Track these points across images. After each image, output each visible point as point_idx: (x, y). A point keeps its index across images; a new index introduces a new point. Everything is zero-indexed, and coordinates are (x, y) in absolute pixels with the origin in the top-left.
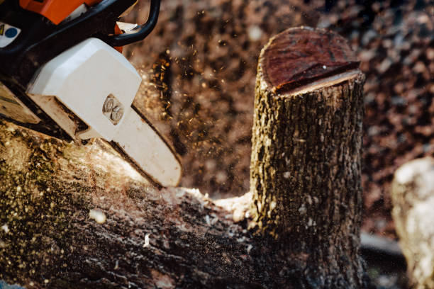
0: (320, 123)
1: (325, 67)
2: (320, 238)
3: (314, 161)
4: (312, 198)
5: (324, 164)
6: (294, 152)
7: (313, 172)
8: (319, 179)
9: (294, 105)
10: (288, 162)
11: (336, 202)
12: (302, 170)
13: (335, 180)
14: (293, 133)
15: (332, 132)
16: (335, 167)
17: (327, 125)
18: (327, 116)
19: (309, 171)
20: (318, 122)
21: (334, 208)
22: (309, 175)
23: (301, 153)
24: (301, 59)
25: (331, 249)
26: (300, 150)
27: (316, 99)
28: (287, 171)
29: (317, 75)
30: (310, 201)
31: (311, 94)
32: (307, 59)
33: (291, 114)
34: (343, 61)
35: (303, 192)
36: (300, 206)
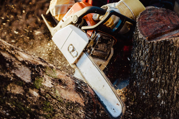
0: (171, 55)
1: (169, 27)
2: (167, 109)
3: (166, 73)
4: (164, 91)
5: (171, 74)
6: (157, 69)
7: (165, 78)
8: (168, 81)
9: (158, 46)
10: (153, 74)
11: (175, 92)
12: (160, 78)
13: (175, 82)
14: (157, 60)
15: (176, 59)
16: (176, 76)
17: (174, 55)
18: (174, 51)
19: (163, 78)
20: (170, 54)
21: (174, 95)
22: (163, 80)
23: (160, 69)
24: (156, 23)
25: (171, 115)
26: (160, 67)
27: (170, 43)
28: (152, 78)
29: (166, 31)
30: (163, 92)
31: (167, 41)
32: (159, 23)
33: (156, 50)
34: (177, 24)
35: (160, 88)
36: (158, 95)
